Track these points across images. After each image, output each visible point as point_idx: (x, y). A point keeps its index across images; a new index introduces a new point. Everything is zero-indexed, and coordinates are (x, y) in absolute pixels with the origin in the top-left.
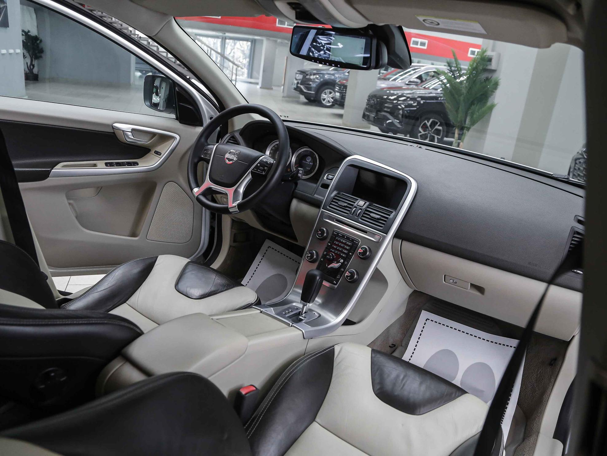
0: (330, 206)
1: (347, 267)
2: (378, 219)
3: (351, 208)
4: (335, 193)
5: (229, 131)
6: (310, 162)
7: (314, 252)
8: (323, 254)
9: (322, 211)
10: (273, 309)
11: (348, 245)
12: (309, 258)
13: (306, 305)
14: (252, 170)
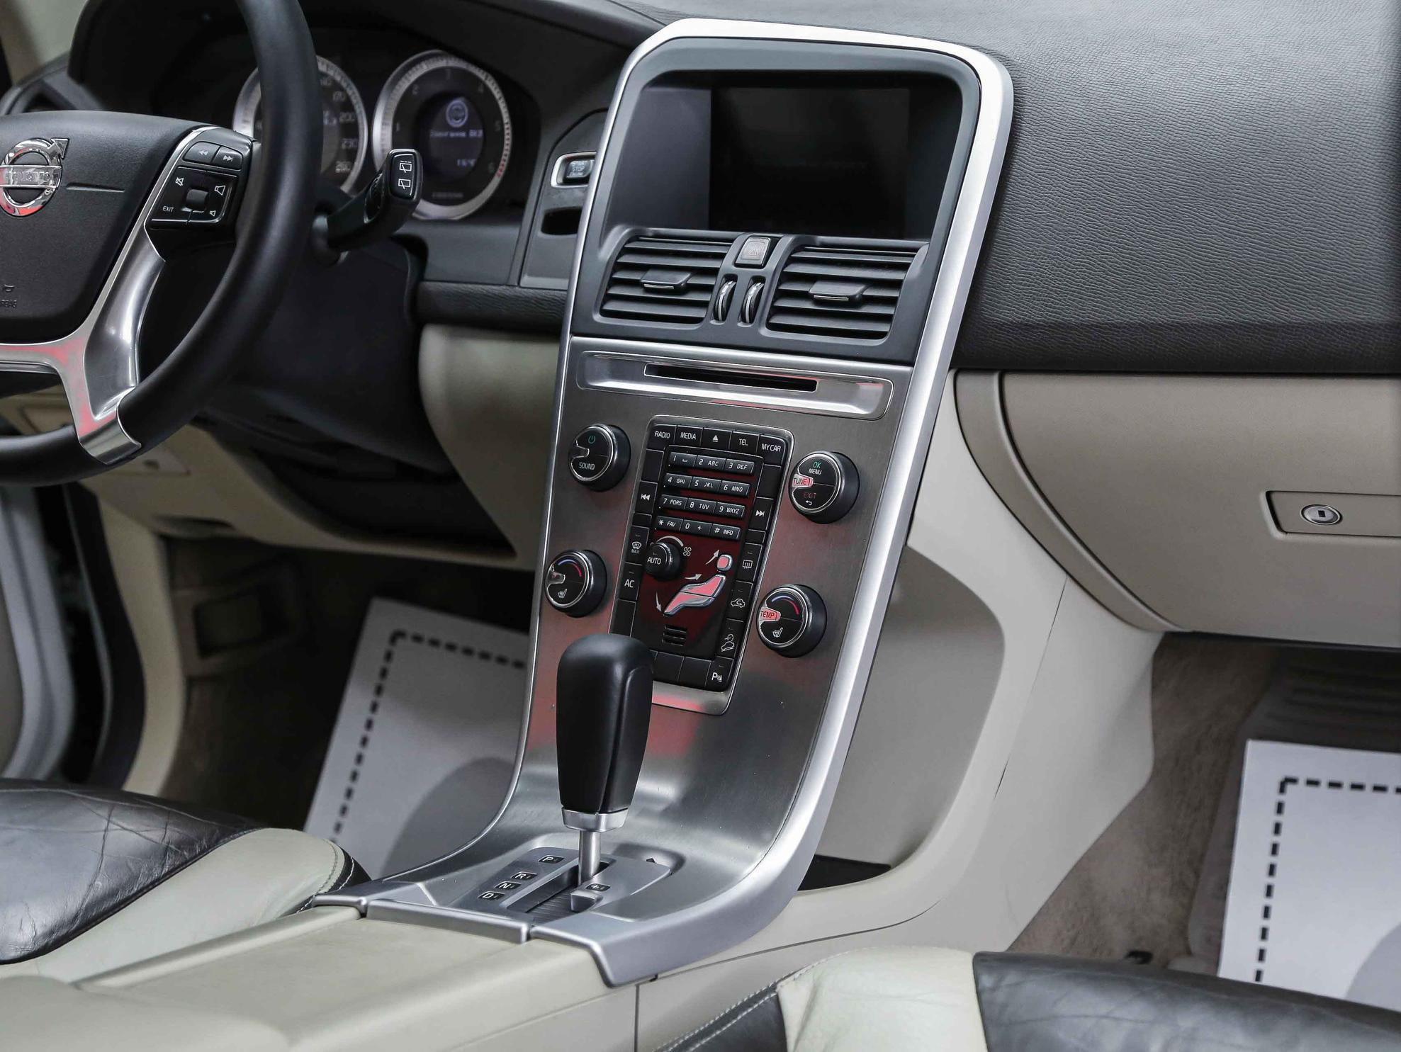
0: (611, 306)
1: (756, 583)
2: (853, 302)
3: (708, 289)
4: (618, 235)
5: (17, 72)
6: (466, 128)
7: (583, 557)
8: (629, 556)
9: (574, 347)
10: (429, 888)
11: (736, 475)
12: (562, 594)
13: (596, 829)
14: (153, 215)
